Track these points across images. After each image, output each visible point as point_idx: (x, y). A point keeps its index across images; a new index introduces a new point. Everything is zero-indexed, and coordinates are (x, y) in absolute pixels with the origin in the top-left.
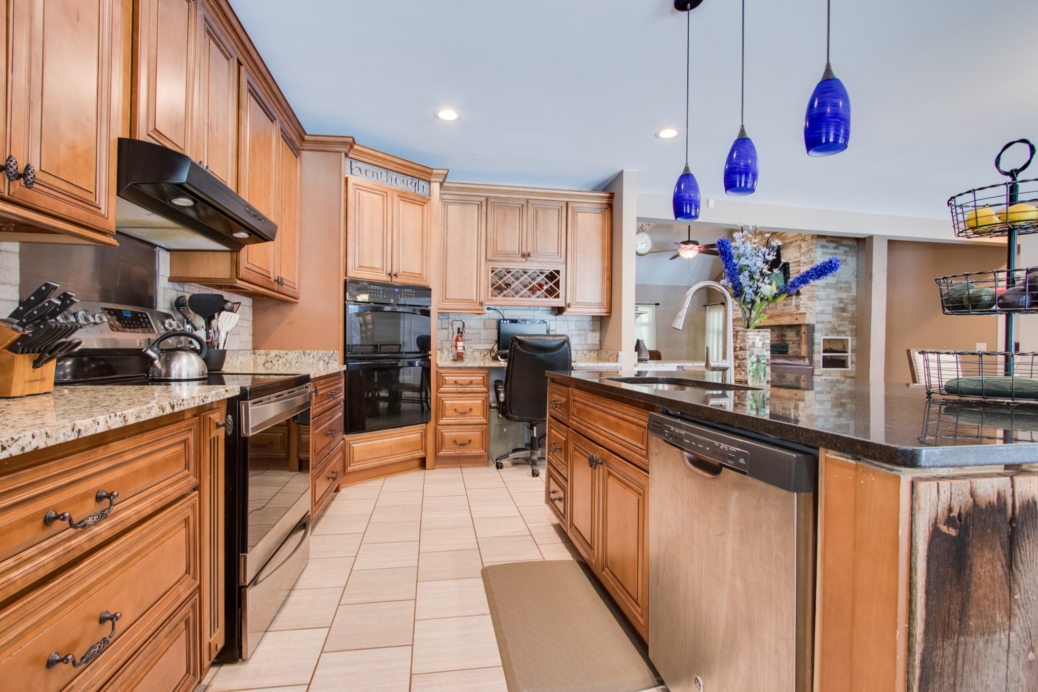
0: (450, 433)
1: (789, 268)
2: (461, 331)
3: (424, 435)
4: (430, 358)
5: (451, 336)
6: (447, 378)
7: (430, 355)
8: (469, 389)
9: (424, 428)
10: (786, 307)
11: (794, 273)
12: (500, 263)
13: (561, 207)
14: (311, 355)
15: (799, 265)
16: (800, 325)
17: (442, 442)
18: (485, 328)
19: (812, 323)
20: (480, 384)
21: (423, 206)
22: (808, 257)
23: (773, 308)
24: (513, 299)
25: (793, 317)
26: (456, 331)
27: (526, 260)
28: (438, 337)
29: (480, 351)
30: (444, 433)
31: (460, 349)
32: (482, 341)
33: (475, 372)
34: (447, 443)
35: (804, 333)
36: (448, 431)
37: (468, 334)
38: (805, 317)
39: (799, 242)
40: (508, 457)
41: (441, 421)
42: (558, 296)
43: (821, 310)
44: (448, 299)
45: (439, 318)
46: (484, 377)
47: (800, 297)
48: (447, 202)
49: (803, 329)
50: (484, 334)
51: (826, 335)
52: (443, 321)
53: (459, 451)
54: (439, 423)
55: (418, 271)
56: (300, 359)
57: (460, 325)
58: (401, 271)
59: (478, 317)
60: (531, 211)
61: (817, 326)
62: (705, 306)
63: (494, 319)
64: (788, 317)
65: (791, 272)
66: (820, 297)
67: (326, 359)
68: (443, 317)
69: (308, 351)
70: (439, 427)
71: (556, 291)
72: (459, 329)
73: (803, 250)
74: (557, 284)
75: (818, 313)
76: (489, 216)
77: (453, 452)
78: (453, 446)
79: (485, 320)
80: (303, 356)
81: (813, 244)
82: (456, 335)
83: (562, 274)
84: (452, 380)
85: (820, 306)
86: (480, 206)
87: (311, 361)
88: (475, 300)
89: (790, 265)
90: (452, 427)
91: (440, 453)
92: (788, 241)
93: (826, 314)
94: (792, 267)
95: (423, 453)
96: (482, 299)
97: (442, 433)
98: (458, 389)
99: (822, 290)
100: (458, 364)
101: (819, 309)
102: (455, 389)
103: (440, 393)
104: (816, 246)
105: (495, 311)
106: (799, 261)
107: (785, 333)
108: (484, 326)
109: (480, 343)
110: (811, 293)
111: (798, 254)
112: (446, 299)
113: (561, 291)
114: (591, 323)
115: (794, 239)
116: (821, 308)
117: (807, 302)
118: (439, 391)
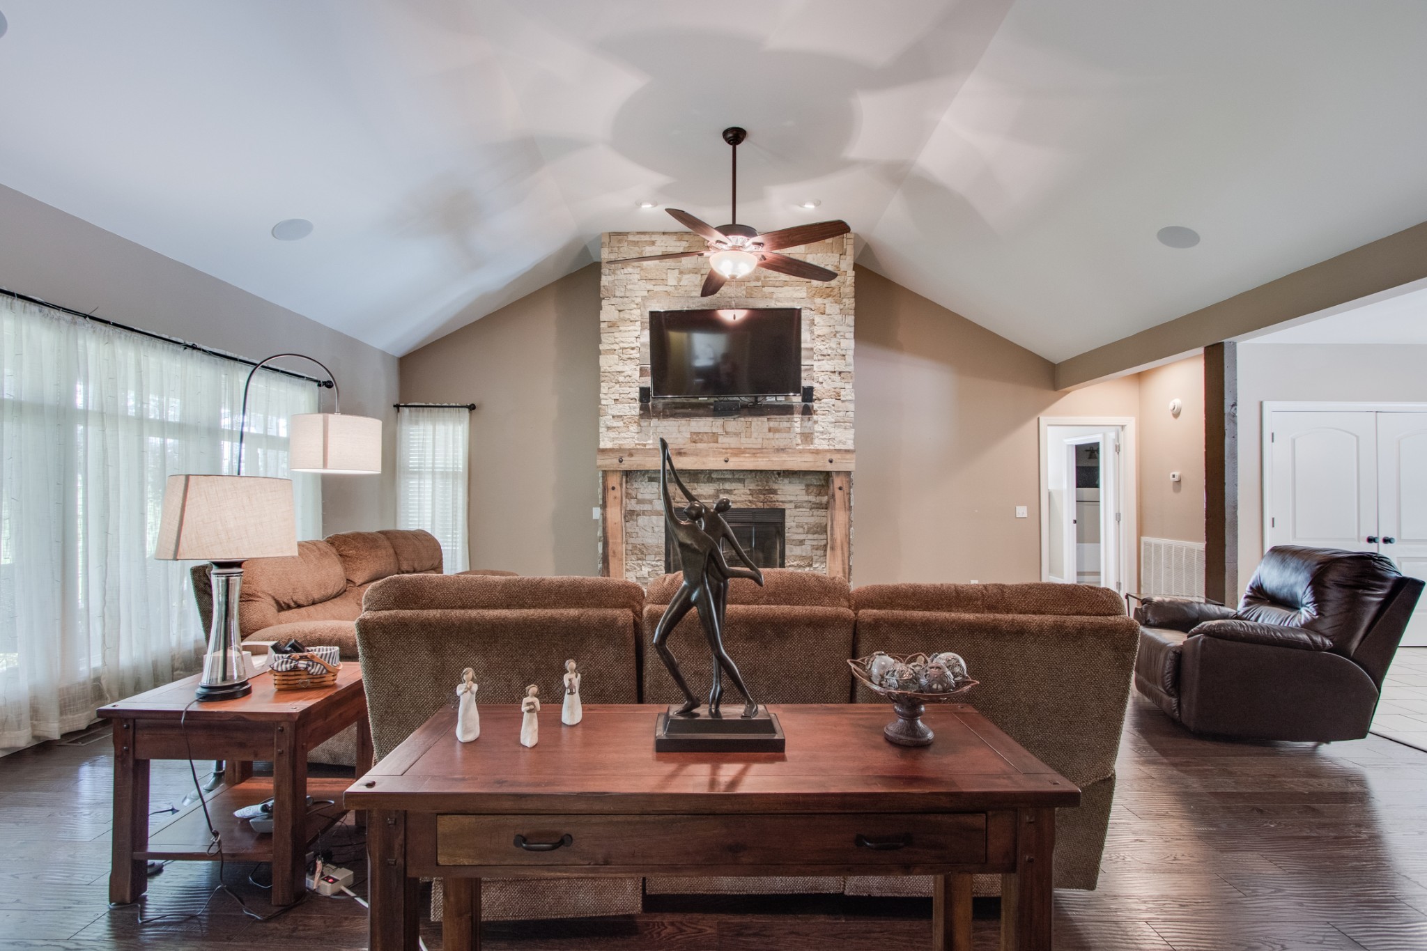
10: (776, 435)
15: (811, 357)
16: (829, 474)
23: (742, 434)
25: (820, 456)
35: (840, 489)
47: (815, 418)
49: (837, 482)
62: (397, 406)
64: (809, 455)
81: (843, 322)
92: (779, 304)
106: (812, 349)
107: (775, 487)
110: (841, 414)
111: (807, 336)
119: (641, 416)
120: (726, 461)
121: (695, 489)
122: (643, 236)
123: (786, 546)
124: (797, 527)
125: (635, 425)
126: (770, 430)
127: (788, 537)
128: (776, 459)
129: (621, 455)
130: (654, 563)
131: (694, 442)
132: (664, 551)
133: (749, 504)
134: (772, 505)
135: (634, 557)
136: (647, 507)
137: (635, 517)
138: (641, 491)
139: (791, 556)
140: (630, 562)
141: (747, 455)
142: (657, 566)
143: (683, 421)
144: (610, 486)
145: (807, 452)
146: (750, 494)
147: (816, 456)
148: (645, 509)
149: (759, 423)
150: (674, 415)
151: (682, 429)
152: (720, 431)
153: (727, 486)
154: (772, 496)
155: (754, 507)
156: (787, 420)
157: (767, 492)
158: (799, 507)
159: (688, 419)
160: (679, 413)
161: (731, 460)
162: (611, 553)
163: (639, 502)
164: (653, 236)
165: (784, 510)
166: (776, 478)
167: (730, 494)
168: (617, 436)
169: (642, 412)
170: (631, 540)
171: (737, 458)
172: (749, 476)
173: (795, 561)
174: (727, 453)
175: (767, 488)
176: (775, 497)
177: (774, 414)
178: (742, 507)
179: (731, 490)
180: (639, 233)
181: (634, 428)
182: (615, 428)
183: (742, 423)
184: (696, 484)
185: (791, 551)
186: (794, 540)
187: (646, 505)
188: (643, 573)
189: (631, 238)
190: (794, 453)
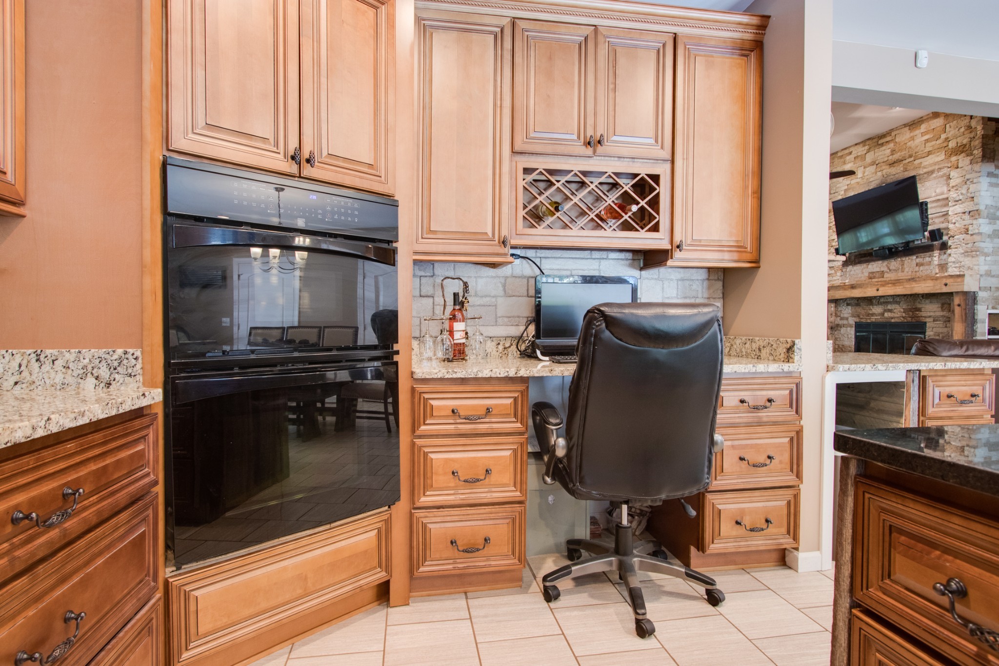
0: (442, 525)
1: (927, 210)
2: (461, 298)
3: (384, 535)
4: (396, 358)
5: (439, 310)
6: (433, 402)
7: (397, 353)
8: (482, 427)
9: (386, 517)
10: (921, 268)
11: (937, 217)
12: (540, 159)
13: (664, 45)
14: (59, 363)
15: (947, 205)
16: (951, 294)
17: (425, 544)
18: (507, 295)
19: (973, 290)
20: (508, 415)
21: (376, 8)
22: (964, 191)
23: (896, 270)
24: (567, 232)
25: (938, 281)
26: (450, 300)
27: (595, 152)
28: (414, 314)
29: (498, 342)
30: (430, 526)
31: (459, 337)
32: (500, 320)
33: (497, 388)
34: (438, 547)
35: (959, 305)
36: (438, 519)
37: (473, 306)
38: (963, 281)
39: (945, 171)
40: (570, 573)
41: (423, 499)
42: (656, 228)
43: (987, 271)
44: (435, 232)
45: (414, 276)
46: (515, 399)
47: (949, 251)
48: (432, 27)
49: (957, 300)
50: (504, 306)
51: (993, 308)
52: (424, 280)
53: (464, 563)
54: (418, 505)
55: (368, 158)
56: (25, 374)
57: (457, 287)
58: (325, 153)
59: (491, 272)
60: (603, 51)
61: (981, 295)
63: (522, 277)
64: (930, 281)
65: (930, 216)
66: (986, 250)
67: (104, 373)
68: (422, 273)
69: (48, 352)
70: (418, 514)
71: (652, 218)
72: (456, 295)
73: (952, 183)
74: (655, 203)
75: (981, 276)
76: (518, 59)
77: (450, 567)
78: (450, 552)
79: (506, 278)
80: (37, 365)
81: (973, 170)
82: (449, 309)
83: (665, 181)
84: (445, 407)
85: (985, 265)
86: (499, 37)
87: (59, 378)
88: (490, 235)
89: (929, 206)
90: (446, 512)
91: (422, 569)
92: (925, 170)
93: (993, 276)
94: (932, 208)
95: (384, 574)
96: (505, 232)
97: (424, 526)
98: (460, 426)
99: (988, 240)
100: (459, 371)
101: (983, 268)
102: (452, 427)
103: (420, 437)
104: (979, 174)
105: (524, 261)
106: (947, 198)
107: (919, 306)
108: (505, 290)
109: (496, 324)
110: (970, 246)
111: (945, 189)
112: (431, 232)
113: (663, 218)
114: (706, 283)
115: (937, 167)
116: (987, 268)
117: (961, 259)
118: (418, 433)
119: (844, 265)
120: (877, 290)
121: (871, 310)
125: (840, 272)
126: (917, 265)
128: (908, 286)
131: (870, 279)
133: (903, 319)
134: (917, 319)
137: (839, 328)
138: (843, 311)
141: (890, 285)
143: (864, 265)
145: (929, 279)
146: (904, 312)
147: (935, 281)
148: (844, 323)
149: (909, 260)
150: (860, 262)
151: (864, 270)
152: (885, 269)
153: (890, 307)
154: (917, 313)
155: (905, 321)
156: (929, 256)
157: (914, 310)
158: (936, 321)
159: (867, 263)
160: (863, 260)
161: (880, 289)
163: (842, 319)
165: (925, 322)
166: (921, 300)
167: (891, 312)
169: (843, 262)
171: (883, 288)
172: (903, 300)
175: (914, 307)
176: (920, 314)
177: (920, 253)
178: (898, 321)
183: (899, 262)
184: (871, 307)
190: (922, 280)
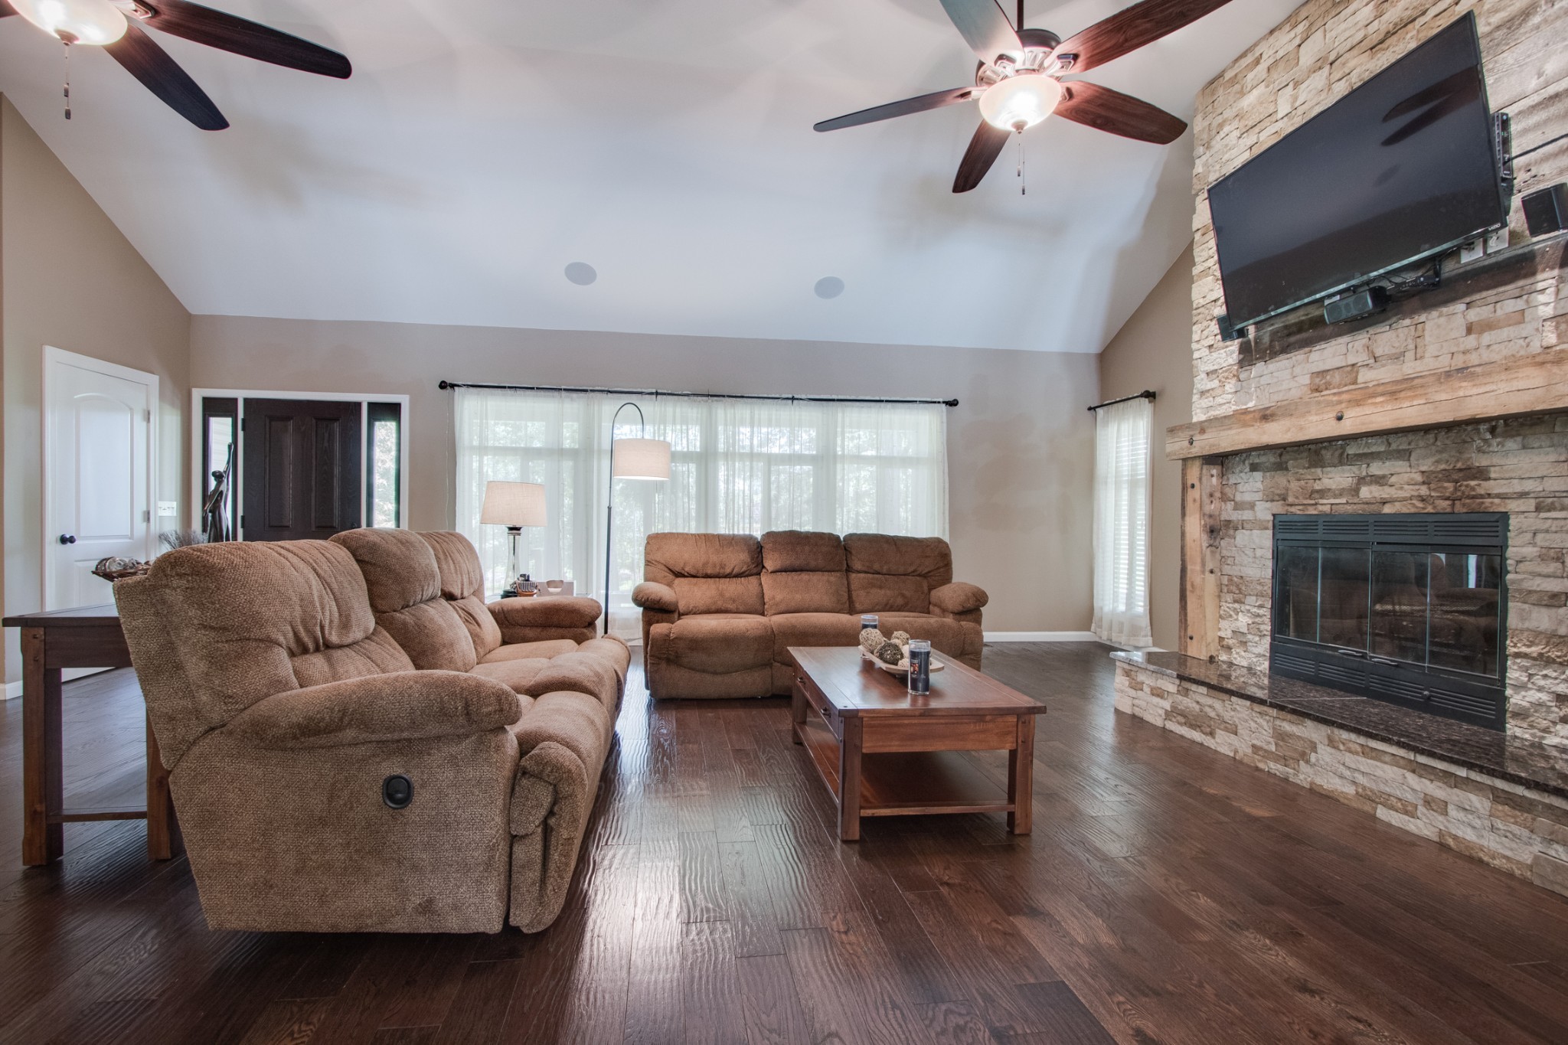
1: (1505, 142)
10: (1487, 337)
11: (1545, 157)
23: (1397, 356)
62: (1093, 409)
89: (1516, 127)
94: (1525, 131)
119: (1241, 364)
120: (1340, 418)
121: (1320, 479)
122: (1243, 60)
123: (1510, 604)
124: (1542, 558)
125: (1234, 381)
126: (1469, 330)
127: (1513, 582)
128: (1443, 396)
129: (1191, 433)
130: (1255, 610)
131: (1317, 390)
132: (1270, 592)
133: (1420, 505)
134: (1474, 504)
135: (1229, 598)
136: (1247, 515)
137: (1231, 532)
138: (1240, 487)
139: (1522, 631)
140: (1224, 604)
141: (1380, 399)
142: (1258, 616)
143: (1298, 356)
144: (1189, 483)
145: (1526, 365)
146: (1424, 483)
147: (1555, 369)
148: (1245, 518)
149: (1442, 320)
150: (1286, 349)
151: (1298, 370)
152: (1361, 358)
153: (1376, 468)
154: (1473, 483)
155: (1430, 509)
156: (1517, 293)
157: (1461, 474)
158: (1551, 508)
159: (1307, 349)
160: (1295, 343)
161: (1348, 414)
162: (1189, 587)
163: (1238, 506)
164: (1257, 49)
165: (1505, 516)
166: (1485, 441)
167: (1382, 485)
168: (1211, 404)
169: (1241, 356)
170: (1227, 569)
171: (1358, 409)
172: (1421, 444)
173: (1531, 644)
174: (1340, 402)
175: (1459, 465)
176: (1484, 487)
177: (1480, 291)
178: (1405, 510)
179: (1384, 477)
180: (1236, 60)
181: (1230, 386)
182: (1208, 391)
183: (1406, 330)
184: (1319, 470)
185: (1523, 619)
186: (1530, 592)
187: (1246, 512)
188: (1239, 624)
189: (1229, 75)
190: (1489, 374)
